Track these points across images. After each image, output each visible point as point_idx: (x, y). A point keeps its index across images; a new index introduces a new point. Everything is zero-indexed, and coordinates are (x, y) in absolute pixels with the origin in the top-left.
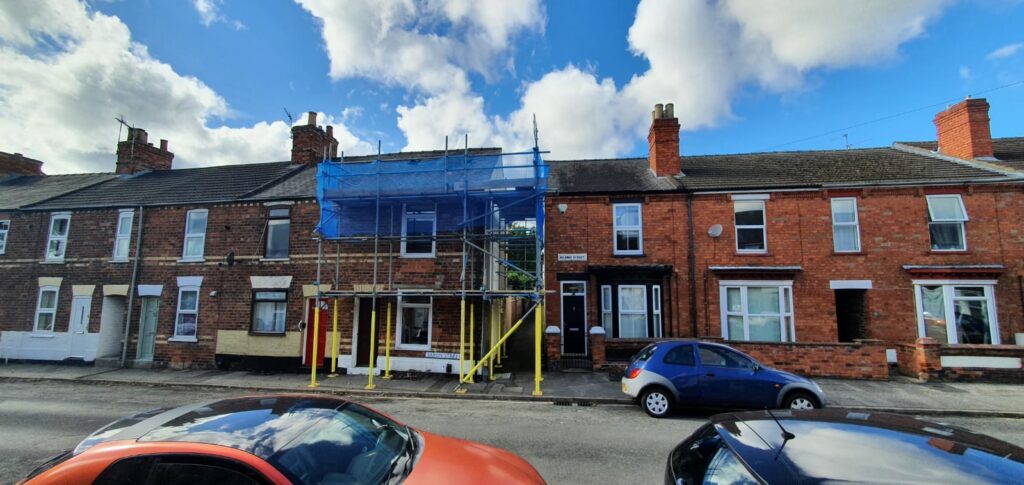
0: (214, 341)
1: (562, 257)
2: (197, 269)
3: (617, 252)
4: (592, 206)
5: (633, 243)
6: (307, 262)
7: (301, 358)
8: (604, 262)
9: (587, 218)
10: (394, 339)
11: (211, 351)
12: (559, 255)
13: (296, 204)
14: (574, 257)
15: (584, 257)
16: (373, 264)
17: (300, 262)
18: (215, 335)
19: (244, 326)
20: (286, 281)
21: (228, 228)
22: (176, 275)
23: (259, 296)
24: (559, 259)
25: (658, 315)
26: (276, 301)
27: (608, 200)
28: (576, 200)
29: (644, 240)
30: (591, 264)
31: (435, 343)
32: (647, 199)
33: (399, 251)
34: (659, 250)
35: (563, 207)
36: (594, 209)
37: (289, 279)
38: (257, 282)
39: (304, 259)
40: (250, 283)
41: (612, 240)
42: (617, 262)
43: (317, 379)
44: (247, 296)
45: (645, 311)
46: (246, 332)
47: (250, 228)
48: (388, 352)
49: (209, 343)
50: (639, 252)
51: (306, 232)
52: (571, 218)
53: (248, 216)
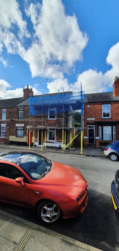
0: (9, 138)
1: (88, 119)
2: (5, 122)
3: (103, 118)
4: (96, 106)
5: (108, 115)
6: (27, 121)
7: (27, 142)
8: (99, 120)
9: (95, 109)
10: (47, 139)
11: (8, 140)
12: (87, 119)
13: (25, 107)
14: (91, 119)
15: (94, 119)
16: (42, 121)
17: (26, 121)
18: (9, 137)
19: (15, 135)
20: (23, 125)
21: (11, 113)
22: (1, 123)
23: (18, 128)
24: (87, 120)
25: (114, 134)
26: (21, 129)
27: (101, 104)
28: (92, 104)
29: (111, 114)
30: (96, 121)
31: (56, 140)
32: (112, 103)
33: (48, 118)
34: (115, 117)
35: (88, 106)
36: (97, 106)
37: (24, 124)
38: (17, 125)
39: (27, 120)
40: (15, 125)
41: (102, 114)
42: (103, 120)
43: (30, 147)
44: (15, 128)
45: (111, 133)
46: (15, 136)
47: (15, 113)
48: (45, 142)
49: (8, 138)
50: (110, 117)
51: (27, 114)
52: (90, 109)
53: (15, 110)
